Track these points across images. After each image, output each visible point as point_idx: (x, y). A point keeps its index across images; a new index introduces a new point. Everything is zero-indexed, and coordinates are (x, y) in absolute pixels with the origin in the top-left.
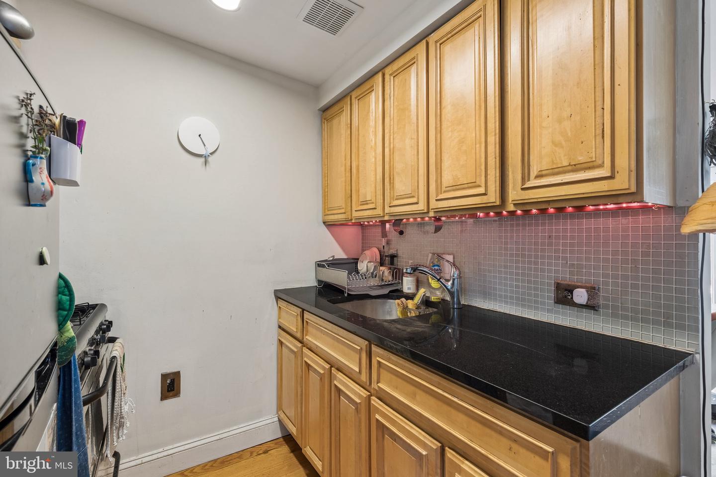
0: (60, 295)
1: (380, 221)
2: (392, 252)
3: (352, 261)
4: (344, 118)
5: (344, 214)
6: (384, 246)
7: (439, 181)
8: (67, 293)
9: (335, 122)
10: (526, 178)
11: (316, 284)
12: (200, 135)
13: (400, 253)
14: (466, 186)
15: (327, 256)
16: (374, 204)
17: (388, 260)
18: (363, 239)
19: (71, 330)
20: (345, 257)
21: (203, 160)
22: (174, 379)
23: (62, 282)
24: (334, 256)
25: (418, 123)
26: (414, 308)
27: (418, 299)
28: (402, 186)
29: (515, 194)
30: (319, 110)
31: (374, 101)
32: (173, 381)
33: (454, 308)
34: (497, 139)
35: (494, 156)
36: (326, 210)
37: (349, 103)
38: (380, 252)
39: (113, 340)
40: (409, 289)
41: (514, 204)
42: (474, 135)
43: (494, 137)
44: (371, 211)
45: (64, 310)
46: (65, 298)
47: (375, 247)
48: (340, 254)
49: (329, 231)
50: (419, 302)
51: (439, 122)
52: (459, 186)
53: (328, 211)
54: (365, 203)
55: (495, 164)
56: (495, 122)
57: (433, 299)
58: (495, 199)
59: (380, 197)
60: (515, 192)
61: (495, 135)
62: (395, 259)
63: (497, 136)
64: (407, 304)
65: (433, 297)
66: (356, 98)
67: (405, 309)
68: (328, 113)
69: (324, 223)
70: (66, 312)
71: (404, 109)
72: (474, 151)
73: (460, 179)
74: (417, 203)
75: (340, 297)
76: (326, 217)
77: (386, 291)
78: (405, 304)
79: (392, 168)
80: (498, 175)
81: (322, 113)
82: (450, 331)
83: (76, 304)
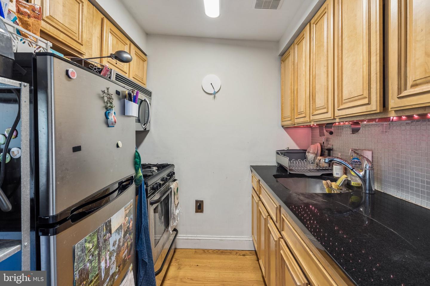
0: (136, 159)
1: (317, 125)
2: (329, 146)
3: (302, 151)
4: (291, 58)
5: (290, 121)
6: (324, 142)
7: (340, 96)
8: (139, 158)
9: (287, 61)
10: (403, 88)
11: (275, 164)
12: (211, 84)
13: (335, 148)
14: (357, 98)
15: (285, 148)
16: (304, 114)
17: (326, 152)
18: (312, 137)
19: (141, 173)
20: (297, 148)
21: (213, 96)
22: (201, 204)
23: (137, 154)
24: (288, 148)
25: (328, 54)
26: (337, 189)
27: (339, 182)
28: (320, 101)
29: (393, 102)
30: (279, 55)
31: (305, 44)
32: (200, 205)
33: (366, 193)
34: (378, 58)
35: (375, 73)
36: (283, 119)
37: (293, 48)
38: (321, 145)
39: (175, 180)
40: (337, 174)
41: (395, 111)
42: (362, 57)
43: (375, 57)
44: (303, 118)
45: (138, 165)
46: (138, 160)
47: (319, 142)
48: (294, 146)
49: (286, 131)
50: (341, 184)
51: (340, 52)
52: (353, 99)
53: (284, 119)
54: (300, 113)
55: (376, 79)
56: (376, 44)
57: (353, 183)
58: (376, 108)
59: (308, 109)
60: (393, 101)
61: (376, 55)
62: (332, 151)
63: (378, 55)
64: (331, 185)
65: (352, 183)
66: (296, 44)
67: (330, 187)
68: (283, 56)
69: (283, 126)
70: (138, 166)
71: (320, 46)
72: (362, 70)
73: (353, 93)
74: (327, 113)
75: (284, 174)
76: (283, 122)
77: (319, 174)
78: (329, 184)
79: (314, 88)
80: (378, 87)
81: (281, 57)
82: (361, 209)
83: (141, 163)
